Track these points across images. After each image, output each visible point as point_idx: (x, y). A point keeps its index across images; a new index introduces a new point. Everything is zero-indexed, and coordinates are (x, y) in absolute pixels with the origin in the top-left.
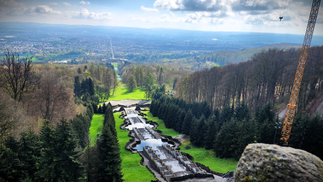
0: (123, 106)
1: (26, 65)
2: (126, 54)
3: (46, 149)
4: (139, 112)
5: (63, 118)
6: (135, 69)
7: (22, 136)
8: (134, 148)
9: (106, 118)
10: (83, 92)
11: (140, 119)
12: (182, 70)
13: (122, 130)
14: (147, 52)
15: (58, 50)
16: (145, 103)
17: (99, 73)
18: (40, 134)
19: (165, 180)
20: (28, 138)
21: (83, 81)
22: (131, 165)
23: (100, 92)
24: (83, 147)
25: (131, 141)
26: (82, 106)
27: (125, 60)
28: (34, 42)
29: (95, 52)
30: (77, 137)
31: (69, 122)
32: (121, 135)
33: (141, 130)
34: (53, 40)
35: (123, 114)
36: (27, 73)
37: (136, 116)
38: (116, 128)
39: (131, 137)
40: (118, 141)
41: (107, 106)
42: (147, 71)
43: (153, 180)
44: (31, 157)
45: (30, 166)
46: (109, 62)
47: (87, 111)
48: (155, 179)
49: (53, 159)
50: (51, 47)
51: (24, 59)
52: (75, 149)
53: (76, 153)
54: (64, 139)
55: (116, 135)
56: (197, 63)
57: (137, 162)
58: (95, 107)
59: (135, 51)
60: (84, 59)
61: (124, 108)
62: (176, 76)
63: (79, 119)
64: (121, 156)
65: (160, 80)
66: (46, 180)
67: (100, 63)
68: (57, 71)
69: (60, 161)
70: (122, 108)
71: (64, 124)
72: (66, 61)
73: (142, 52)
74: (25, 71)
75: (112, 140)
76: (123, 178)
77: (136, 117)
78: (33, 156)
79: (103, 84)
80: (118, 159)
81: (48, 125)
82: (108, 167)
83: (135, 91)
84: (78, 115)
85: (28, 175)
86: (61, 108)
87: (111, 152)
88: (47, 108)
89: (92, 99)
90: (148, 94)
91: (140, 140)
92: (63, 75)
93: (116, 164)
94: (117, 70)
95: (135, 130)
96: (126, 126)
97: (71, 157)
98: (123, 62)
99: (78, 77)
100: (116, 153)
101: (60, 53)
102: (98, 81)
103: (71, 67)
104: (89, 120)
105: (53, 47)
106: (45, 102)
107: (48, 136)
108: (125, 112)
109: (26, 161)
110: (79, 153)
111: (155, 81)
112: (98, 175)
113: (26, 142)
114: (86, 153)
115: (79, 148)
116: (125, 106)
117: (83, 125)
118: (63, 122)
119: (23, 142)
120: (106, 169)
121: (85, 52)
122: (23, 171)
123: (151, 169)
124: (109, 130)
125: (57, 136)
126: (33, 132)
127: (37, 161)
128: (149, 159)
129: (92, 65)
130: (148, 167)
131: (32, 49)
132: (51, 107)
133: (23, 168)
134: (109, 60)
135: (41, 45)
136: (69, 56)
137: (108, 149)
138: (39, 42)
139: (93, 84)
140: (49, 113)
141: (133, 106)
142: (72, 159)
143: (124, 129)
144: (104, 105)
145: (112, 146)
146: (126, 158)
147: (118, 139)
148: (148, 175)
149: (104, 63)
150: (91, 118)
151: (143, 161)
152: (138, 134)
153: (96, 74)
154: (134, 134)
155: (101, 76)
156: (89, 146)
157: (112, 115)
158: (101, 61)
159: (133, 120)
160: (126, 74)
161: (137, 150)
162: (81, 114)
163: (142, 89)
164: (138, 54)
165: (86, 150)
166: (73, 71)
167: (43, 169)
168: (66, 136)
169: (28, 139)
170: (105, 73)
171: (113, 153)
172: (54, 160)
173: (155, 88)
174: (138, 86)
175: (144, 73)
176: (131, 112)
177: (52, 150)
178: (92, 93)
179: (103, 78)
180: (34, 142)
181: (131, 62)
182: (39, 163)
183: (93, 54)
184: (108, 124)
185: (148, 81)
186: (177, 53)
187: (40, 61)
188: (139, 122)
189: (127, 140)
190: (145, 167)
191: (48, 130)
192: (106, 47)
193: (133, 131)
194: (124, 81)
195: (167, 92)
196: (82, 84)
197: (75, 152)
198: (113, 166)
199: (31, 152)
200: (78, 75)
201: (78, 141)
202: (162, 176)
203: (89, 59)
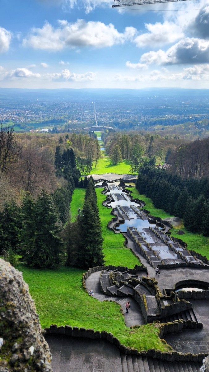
0: (106, 180)
1: (8, 134)
2: (111, 121)
3: (27, 221)
4: (123, 188)
5: (44, 191)
6: (120, 138)
7: (5, 206)
8: (117, 228)
9: (87, 193)
10: (64, 164)
11: (124, 195)
12: (177, 138)
13: (104, 207)
14: (135, 118)
15: (39, 118)
16: (130, 178)
17: (81, 143)
18: (22, 206)
19: (152, 266)
20: (11, 209)
21: (64, 152)
22: (113, 246)
23: (82, 164)
24: (64, 222)
25: (114, 220)
26: (63, 179)
27: (110, 128)
28: (16, 109)
29: (77, 119)
30: (58, 211)
31: (49, 195)
32: (103, 213)
33: (125, 209)
34: (35, 106)
35: (106, 190)
36: (9, 142)
37: (120, 192)
38: (97, 204)
39: (114, 215)
40: (100, 218)
41: (89, 179)
42: (134, 140)
43: (137, 264)
44: (14, 228)
45: (13, 238)
46: (92, 131)
47: (68, 184)
48: (139, 264)
49: (34, 232)
50: (33, 114)
51: (7, 128)
52: (55, 224)
53: (57, 228)
54: (44, 212)
55: (98, 212)
56: (197, 130)
57: (120, 243)
58: (76, 180)
59: (121, 117)
60: (65, 127)
61: (107, 183)
62: (170, 146)
63: (59, 193)
64: (103, 235)
65: (150, 151)
66: (27, 252)
67: (82, 131)
68: (38, 141)
69: (41, 235)
70: (105, 182)
71: (45, 197)
72: (47, 130)
73: (129, 117)
74: (8, 140)
75: (93, 217)
76: (104, 259)
77: (120, 194)
78: (16, 228)
79: (85, 155)
80: (100, 238)
81: (29, 197)
82: (89, 245)
83: (120, 164)
84: (59, 189)
85: (11, 246)
86: (42, 180)
87: (92, 230)
88: (29, 180)
89: (73, 172)
90: (134, 167)
91: (123, 219)
92: (45, 145)
93: (97, 243)
94: (100, 139)
95: (118, 208)
96: (108, 203)
97: (51, 232)
98: (107, 130)
99: (60, 148)
100: (97, 231)
101: (42, 121)
102: (79, 152)
103: (52, 136)
104: (70, 194)
105: (34, 115)
106: (27, 173)
107: (29, 208)
108: (108, 188)
109: (9, 232)
110: (60, 228)
111: (143, 152)
112: (78, 253)
113: (9, 213)
114: (66, 229)
115: (59, 223)
116: (107, 181)
117: (64, 199)
118: (43, 194)
119: (6, 213)
120: (87, 248)
121: (66, 120)
122: (6, 242)
123: (135, 253)
124: (90, 206)
125: (38, 209)
126: (16, 204)
127: (19, 233)
128: (134, 241)
129: (74, 134)
130: (133, 250)
131: (14, 117)
132: (32, 179)
133: (6, 239)
134: (92, 128)
135: (23, 113)
136: (51, 124)
137: (88, 226)
138: (20, 109)
139: (75, 156)
140: (30, 185)
141: (116, 180)
142: (53, 234)
143: (107, 206)
144: (86, 178)
145: (93, 223)
146: (108, 238)
147: (99, 217)
148: (132, 259)
149: (86, 132)
150: (72, 192)
151: (126, 242)
152: (121, 212)
153: (78, 144)
154: (117, 212)
155: (83, 146)
156: (70, 221)
157: (94, 190)
158: (84, 130)
159: (117, 197)
160: (110, 145)
161: (120, 230)
162: (62, 188)
163: (127, 161)
164: (124, 120)
165: (67, 226)
166: (54, 141)
167: (25, 241)
168: (46, 210)
169: (11, 211)
170: (87, 143)
171: (95, 231)
172: (36, 233)
173: (143, 160)
174: (123, 158)
175: (130, 143)
176: (114, 188)
177: (33, 223)
178: (74, 166)
179: (85, 149)
180: (16, 214)
181: (116, 130)
182: (21, 235)
183: (75, 122)
184: (90, 200)
185: (135, 153)
186: (173, 118)
187: (21, 130)
188: (123, 200)
189: (110, 218)
190: (128, 250)
191: (29, 202)
192: (89, 113)
193: (116, 209)
194: (107, 153)
195: (157, 166)
196: (63, 155)
197: (55, 227)
198: (94, 244)
199: (14, 223)
200: (60, 145)
201: (58, 215)
202: (148, 262)
203: (71, 127)
